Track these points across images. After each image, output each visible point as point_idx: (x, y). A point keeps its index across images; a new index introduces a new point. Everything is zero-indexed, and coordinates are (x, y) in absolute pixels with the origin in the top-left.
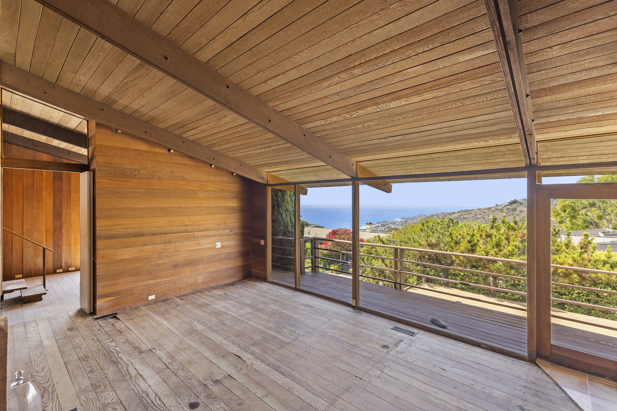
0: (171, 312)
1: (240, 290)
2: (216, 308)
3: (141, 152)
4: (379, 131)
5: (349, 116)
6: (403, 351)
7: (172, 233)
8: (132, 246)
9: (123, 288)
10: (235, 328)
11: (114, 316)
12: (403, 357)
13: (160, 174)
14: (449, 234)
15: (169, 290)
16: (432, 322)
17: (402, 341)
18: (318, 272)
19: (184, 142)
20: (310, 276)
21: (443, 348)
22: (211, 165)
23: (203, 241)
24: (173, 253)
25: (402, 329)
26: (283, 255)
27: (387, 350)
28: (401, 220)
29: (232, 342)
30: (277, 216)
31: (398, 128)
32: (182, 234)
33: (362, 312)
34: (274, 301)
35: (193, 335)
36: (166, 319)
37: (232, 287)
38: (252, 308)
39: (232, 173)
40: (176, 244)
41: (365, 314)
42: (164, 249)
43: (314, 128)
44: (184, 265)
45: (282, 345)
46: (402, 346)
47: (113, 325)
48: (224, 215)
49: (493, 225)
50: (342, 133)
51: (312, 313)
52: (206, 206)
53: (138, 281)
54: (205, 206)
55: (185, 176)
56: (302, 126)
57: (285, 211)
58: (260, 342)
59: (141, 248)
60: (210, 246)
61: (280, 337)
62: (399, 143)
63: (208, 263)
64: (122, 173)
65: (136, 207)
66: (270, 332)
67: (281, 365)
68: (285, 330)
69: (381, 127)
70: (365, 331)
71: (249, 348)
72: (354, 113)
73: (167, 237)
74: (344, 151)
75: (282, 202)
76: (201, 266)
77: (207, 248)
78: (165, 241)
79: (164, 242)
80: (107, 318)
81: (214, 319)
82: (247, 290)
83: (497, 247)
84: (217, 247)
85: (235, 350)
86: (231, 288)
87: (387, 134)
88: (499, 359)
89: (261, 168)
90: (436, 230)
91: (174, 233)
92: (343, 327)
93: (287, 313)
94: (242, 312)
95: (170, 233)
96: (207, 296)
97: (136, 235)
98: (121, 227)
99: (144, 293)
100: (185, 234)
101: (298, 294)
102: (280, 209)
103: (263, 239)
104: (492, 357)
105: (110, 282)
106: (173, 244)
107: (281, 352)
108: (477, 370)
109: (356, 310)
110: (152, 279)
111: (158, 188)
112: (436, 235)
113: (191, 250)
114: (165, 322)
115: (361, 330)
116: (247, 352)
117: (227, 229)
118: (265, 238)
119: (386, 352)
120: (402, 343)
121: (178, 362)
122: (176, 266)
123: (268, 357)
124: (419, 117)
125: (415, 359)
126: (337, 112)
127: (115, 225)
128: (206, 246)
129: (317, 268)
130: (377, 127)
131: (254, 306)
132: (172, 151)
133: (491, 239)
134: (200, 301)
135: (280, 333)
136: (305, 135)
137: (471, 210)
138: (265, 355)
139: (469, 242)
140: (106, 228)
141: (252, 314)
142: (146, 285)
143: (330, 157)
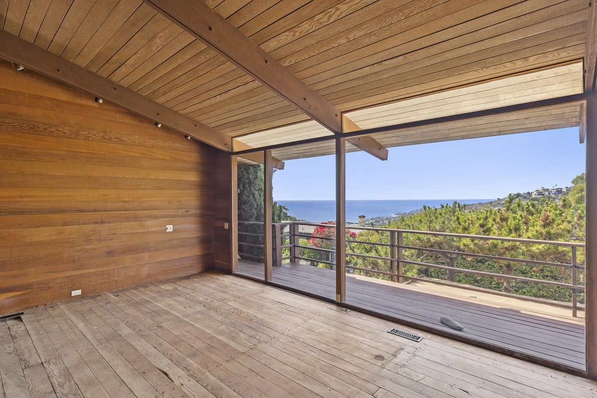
0: (96, 311)
1: (196, 285)
2: (157, 306)
3: (60, 103)
4: (370, 50)
5: (326, 19)
6: (404, 363)
7: (105, 211)
8: (47, 225)
9: (34, 280)
10: (174, 332)
11: (18, 318)
12: (405, 372)
13: (87, 133)
14: (455, 218)
15: (102, 283)
16: (442, 322)
17: (403, 349)
18: (298, 264)
19: (115, 89)
20: (287, 268)
21: (462, 359)
22: (156, 124)
23: (149, 223)
24: (106, 236)
25: (402, 333)
26: (255, 243)
27: (382, 362)
28: (397, 216)
29: (162, 352)
30: (248, 197)
31: (398, 40)
32: (119, 212)
33: (348, 310)
34: (235, 297)
35: (111, 342)
36: (85, 320)
37: (186, 281)
38: (205, 306)
39: (186, 137)
40: (111, 225)
41: (353, 313)
42: (93, 231)
43: (280, 50)
44: (122, 252)
45: (233, 356)
46: (402, 357)
47: (9, 328)
48: (178, 191)
49: (509, 207)
50: (319, 56)
51: (282, 312)
52: (153, 178)
53: (56, 272)
54: (150, 178)
55: (123, 139)
56: (262, 47)
57: (259, 190)
58: (203, 351)
59: (61, 228)
60: (158, 229)
61: (232, 344)
62: (399, 71)
63: (155, 250)
64: (32, 128)
65: (52, 174)
66: (220, 337)
67: (223, 385)
68: (242, 335)
69: (374, 39)
70: (352, 335)
71: (184, 360)
72: (333, 10)
73: (98, 216)
74: (324, 93)
75: (254, 179)
76: (146, 254)
77: (155, 232)
78: (95, 221)
79: (93, 221)
80: (8, 319)
81: (149, 320)
82: (204, 285)
83: (516, 232)
84: (167, 231)
85: (163, 363)
86: (185, 283)
87: (381, 54)
88: (543, 374)
89: (223, 131)
90: (440, 214)
91: (108, 211)
92: (321, 330)
93: (250, 312)
94: (190, 311)
95: (102, 211)
96: (152, 291)
97: (53, 211)
98: (30, 199)
99: (66, 287)
100: (124, 212)
101: (268, 288)
102: (252, 188)
103: (227, 222)
104: (533, 371)
105: (15, 272)
106: (107, 225)
107: (229, 366)
108: (515, 393)
109: (341, 308)
110: (77, 269)
111: (84, 151)
112: (440, 220)
113: (132, 234)
114: (81, 325)
115: (346, 334)
116: (179, 366)
117: (181, 208)
118: (229, 220)
119: (380, 365)
120: (402, 352)
121: (73, 383)
122: (110, 253)
123: (208, 374)
124: (431, 12)
125: (423, 376)
126: (307, 11)
127: (21, 197)
128: (153, 229)
129: (296, 259)
130: (367, 41)
131: (208, 304)
132: (101, 101)
133: (506, 223)
134: (139, 298)
135: (233, 339)
136: (266, 62)
137: (471, 205)
138: (204, 371)
139: (482, 226)
140: (8, 200)
141: (202, 313)
142: (68, 277)
143: (305, 99)
